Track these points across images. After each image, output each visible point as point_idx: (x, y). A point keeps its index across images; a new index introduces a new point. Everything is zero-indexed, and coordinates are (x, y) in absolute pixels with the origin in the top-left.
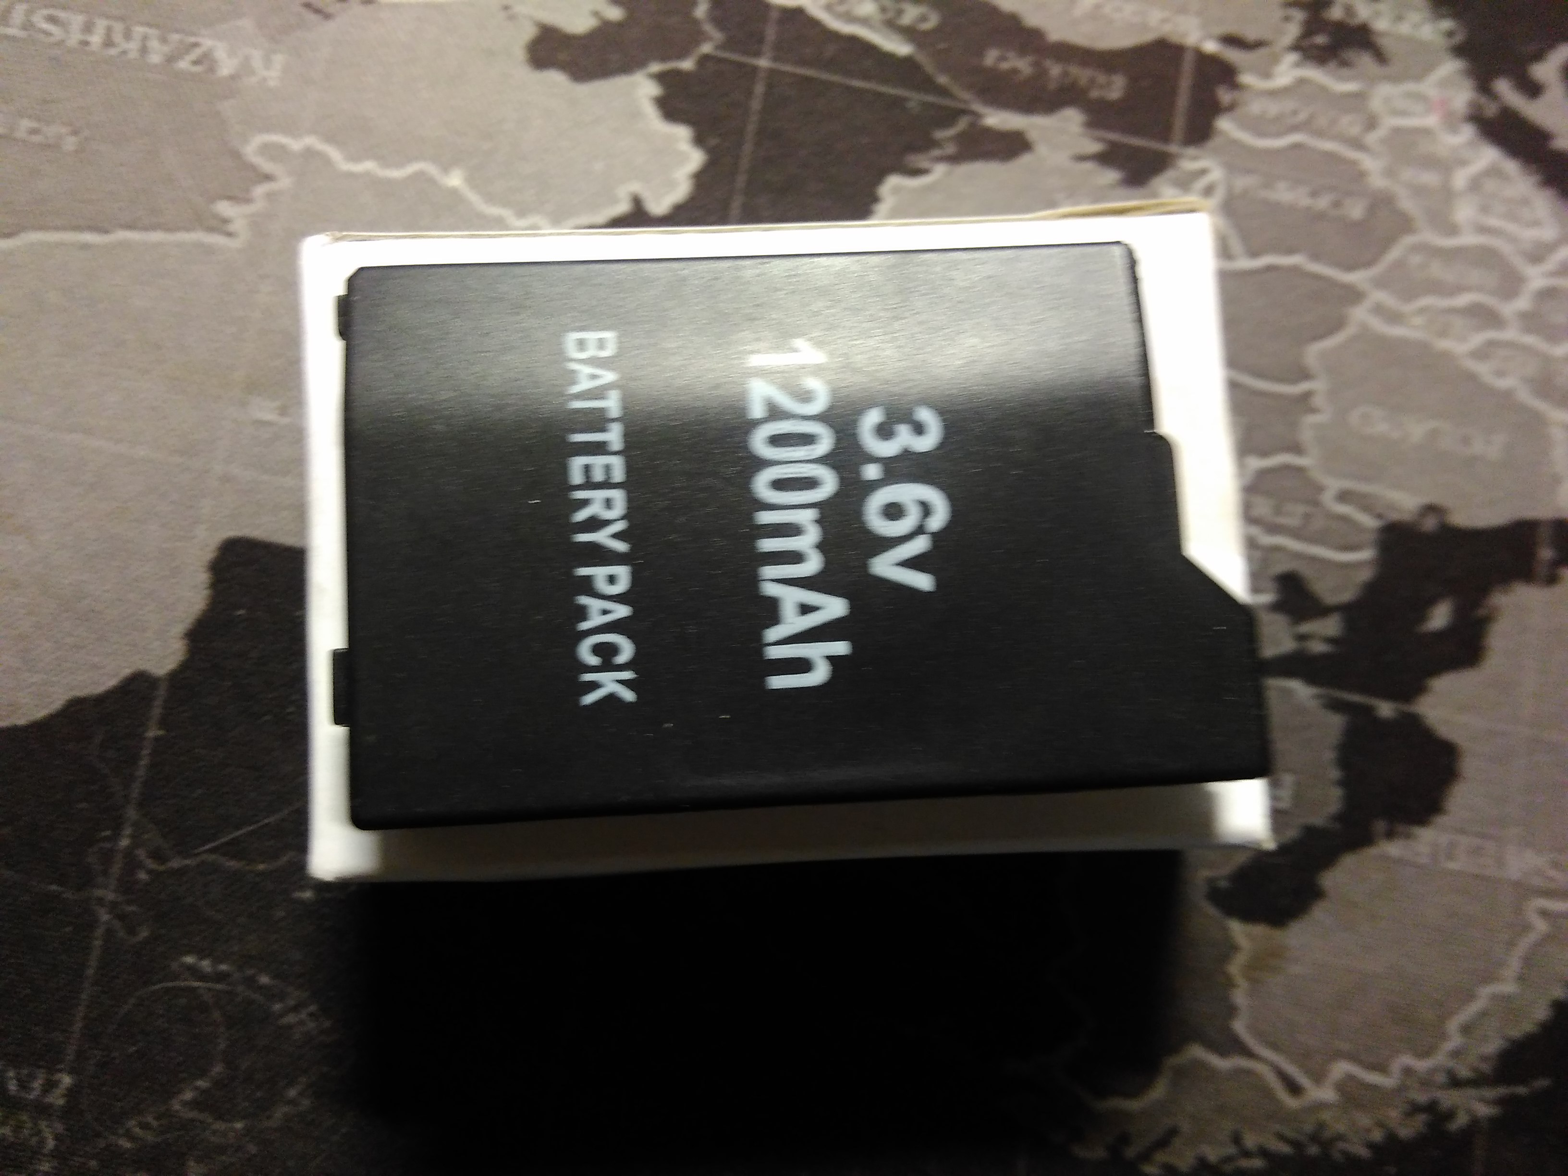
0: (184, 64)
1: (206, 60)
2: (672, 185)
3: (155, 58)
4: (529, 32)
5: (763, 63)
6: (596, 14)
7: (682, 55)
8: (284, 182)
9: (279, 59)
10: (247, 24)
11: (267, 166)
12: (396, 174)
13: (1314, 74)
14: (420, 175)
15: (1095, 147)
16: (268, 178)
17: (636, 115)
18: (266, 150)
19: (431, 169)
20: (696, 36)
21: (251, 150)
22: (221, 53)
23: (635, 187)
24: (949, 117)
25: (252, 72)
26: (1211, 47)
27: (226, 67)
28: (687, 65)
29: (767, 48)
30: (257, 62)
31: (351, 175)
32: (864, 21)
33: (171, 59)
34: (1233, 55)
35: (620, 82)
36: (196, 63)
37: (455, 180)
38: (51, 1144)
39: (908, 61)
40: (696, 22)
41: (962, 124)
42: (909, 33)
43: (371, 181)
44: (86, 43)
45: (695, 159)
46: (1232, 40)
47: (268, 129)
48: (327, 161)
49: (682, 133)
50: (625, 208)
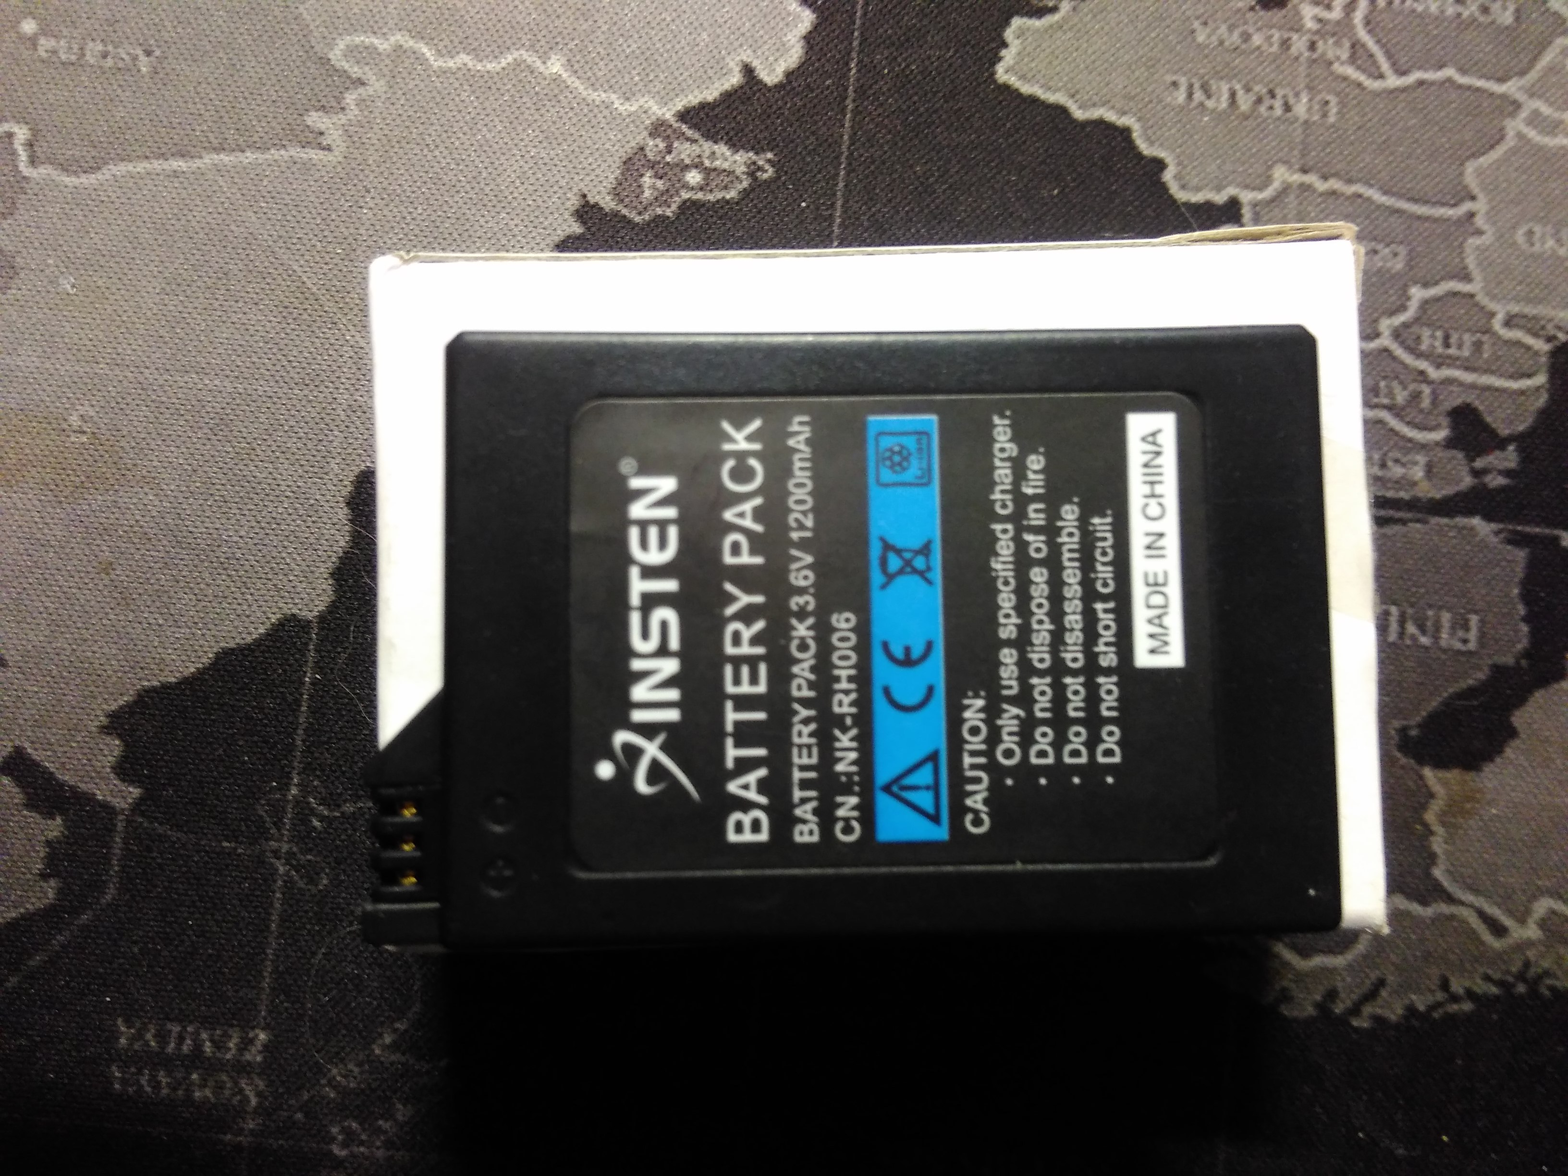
2: (784, 49)
8: (376, 86)
11: (355, 71)
12: (493, 66)
14: (517, 65)
16: (361, 83)
18: (351, 52)
19: (530, 58)
21: (336, 55)
23: (747, 56)
31: (444, 72)
37: (556, 66)
38: (254, 1101)
45: (806, 18)
47: (352, 29)
48: (420, 59)
50: (735, 79)
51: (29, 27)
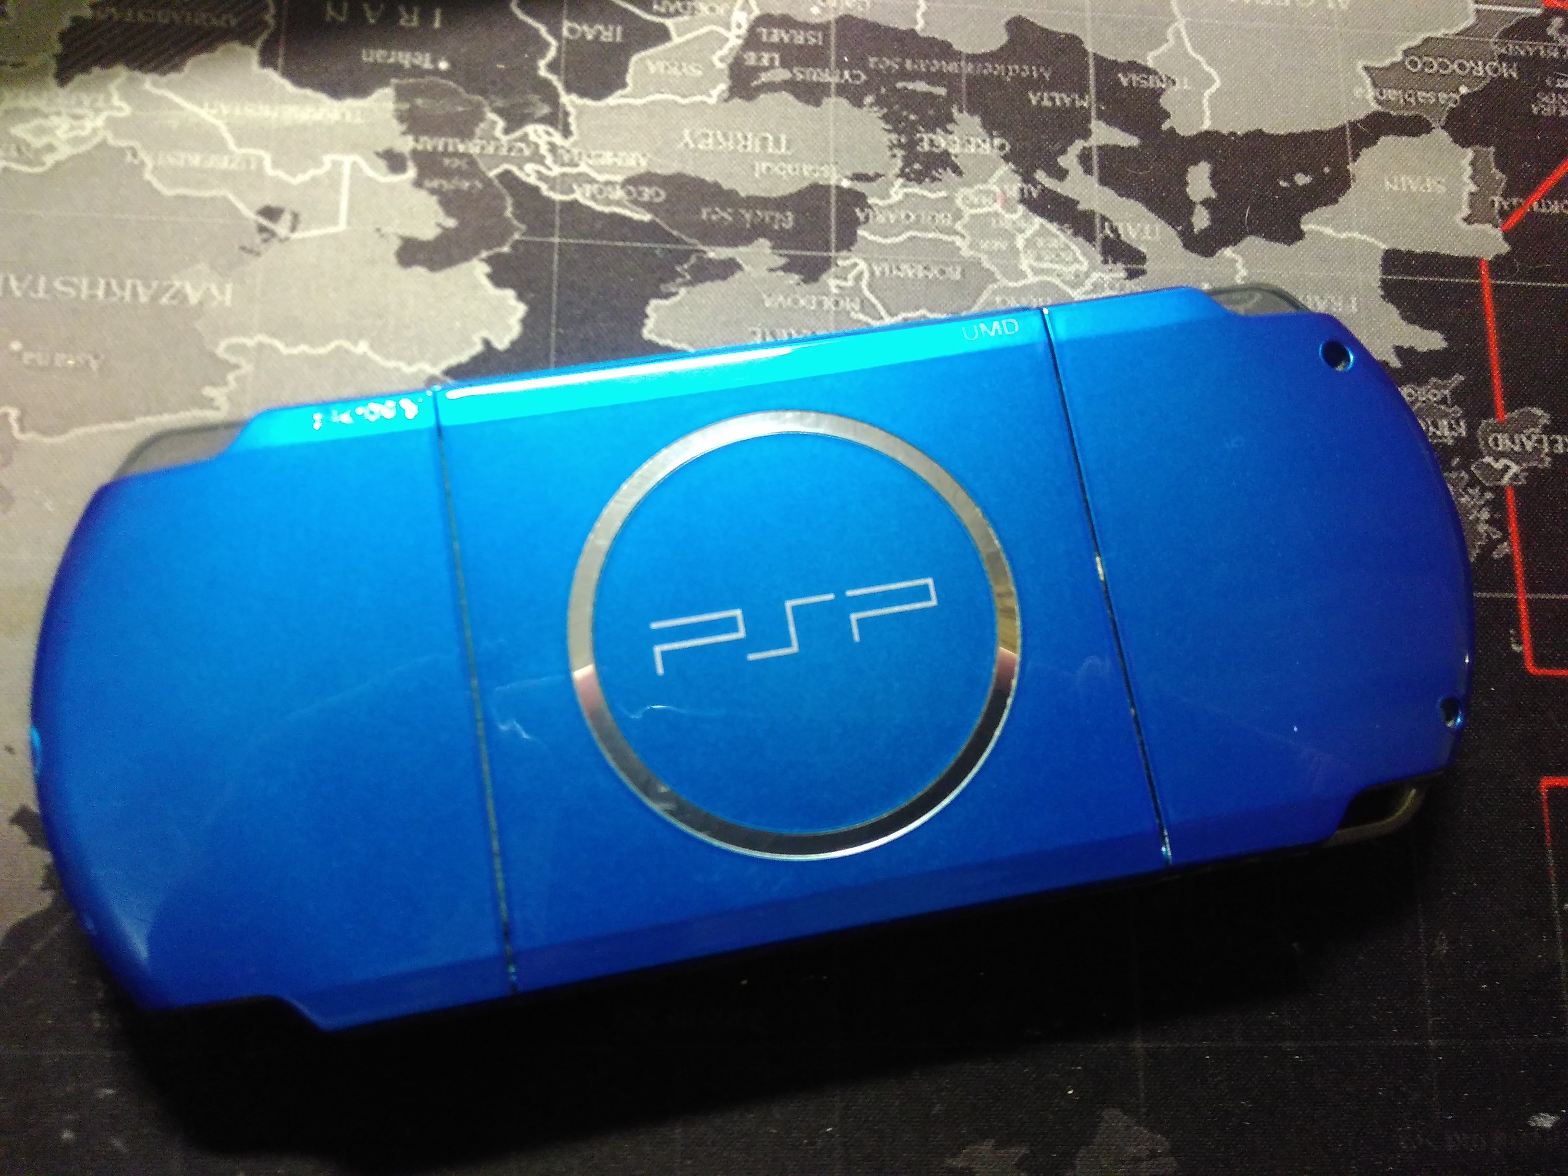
0: (164, 300)
1: (180, 296)
2: (509, 328)
3: (143, 299)
4: (396, 244)
5: (556, 240)
6: (439, 225)
7: (500, 244)
8: (247, 368)
9: (229, 287)
10: (203, 267)
11: (233, 360)
12: (322, 351)
13: (915, 189)
14: (338, 349)
15: (782, 261)
16: (236, 367)
17: (477, 286)
18: (230, 349)
19: (346, 344)
20: (509, 229)
21: (221, 351)
22: (189, 289)
23: (485, 334)
24: (685, 256)
25: (213, 298)
26: (846, 184)
27: (194, 298)
28: (506, 249)
29: (557, 231)
30: (215, 291)
31: (291, 357)
32: (618, 203)
33: (155, 298)
34: (860, 187)
35: (464, 267)
36: (173, 298)
37: (363, 347)
39: (652, 223)
40: (507, 220)
41: (693, 259)
42: (649, 206)
43: (307, 358)
44: (93, 297)
45: (521, 309)
46: (858, 177)
47: (230, 333)
48: (276, 350)
49: (509, 294)
50: (478, 348)
51: (16, 346)
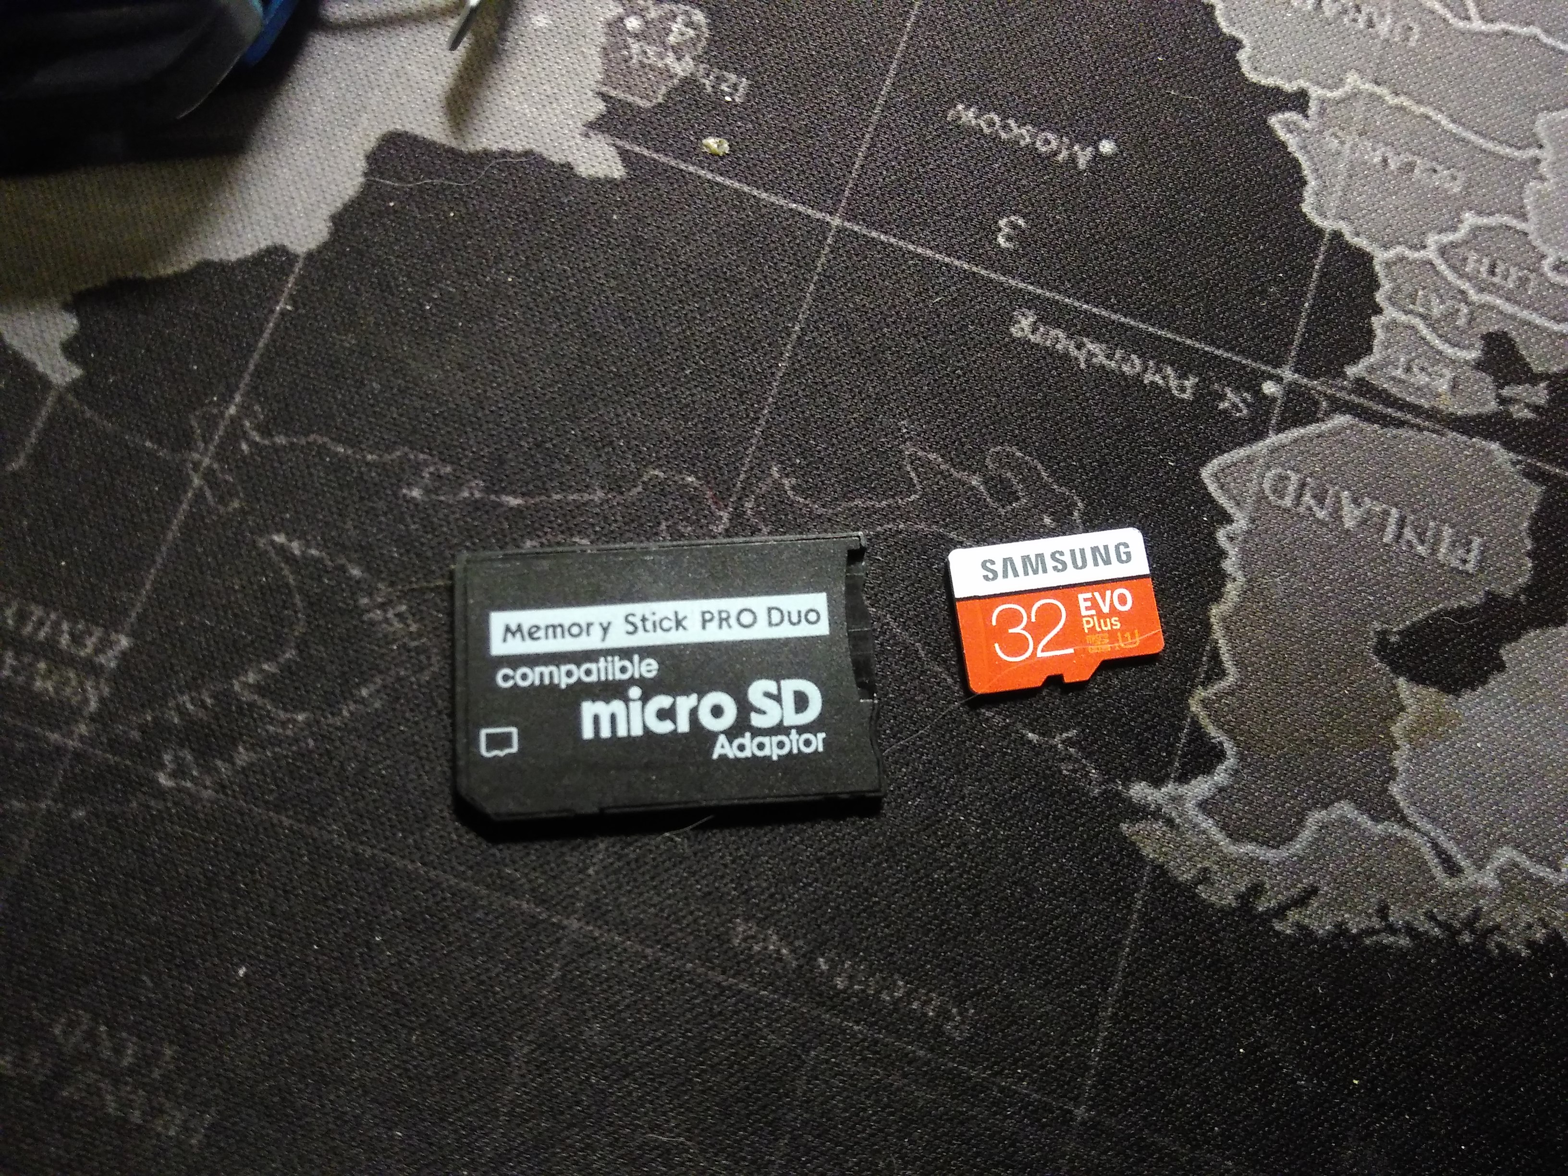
38: (93, 705)
